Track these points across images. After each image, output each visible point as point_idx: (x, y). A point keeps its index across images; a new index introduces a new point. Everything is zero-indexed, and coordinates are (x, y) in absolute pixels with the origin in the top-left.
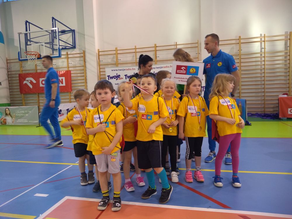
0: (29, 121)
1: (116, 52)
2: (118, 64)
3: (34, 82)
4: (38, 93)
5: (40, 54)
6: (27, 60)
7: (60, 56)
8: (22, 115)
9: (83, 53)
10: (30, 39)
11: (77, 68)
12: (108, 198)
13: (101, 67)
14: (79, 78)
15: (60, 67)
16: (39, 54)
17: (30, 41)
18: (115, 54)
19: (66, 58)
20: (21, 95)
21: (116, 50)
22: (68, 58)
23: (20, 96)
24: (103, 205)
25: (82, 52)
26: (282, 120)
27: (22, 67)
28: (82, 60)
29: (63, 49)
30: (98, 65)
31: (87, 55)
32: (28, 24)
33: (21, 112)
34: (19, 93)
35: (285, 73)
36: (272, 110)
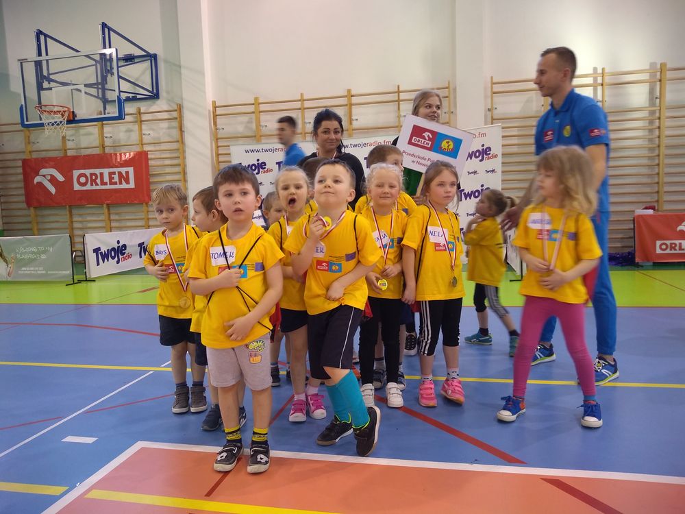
0: (49, 272)
1: (255, 108)
2: (261, 136)
3: (60, 178)
4: (70, 206)
5: (73, 112)
6: (42, 125)
7: (120, 116)
8: (31, 256)
9: (176, 111)
10: (49, 74)
11: (163, 147)
12: (239, 444)
13: (219, 145)
14: (168, 170)
15: (122, 143)
16: (72, 110)
17: (50, 81)
18: (253, 113)
19: (136, 122)
20: (29, 209)
21: (256, 103)
22: (141, 121)
23: (26, 212)
24: (227, 460)
25: (175, 107)
26: (642, 266)
27: (29, 143)
28: (175, 128)
29: (128, 99)
30: (212, 138)
31: (187, 115)
32: (42, 38)
33: (28, 250)
34: (24, 205)
35: (650, 158)
36: (619, 245)
